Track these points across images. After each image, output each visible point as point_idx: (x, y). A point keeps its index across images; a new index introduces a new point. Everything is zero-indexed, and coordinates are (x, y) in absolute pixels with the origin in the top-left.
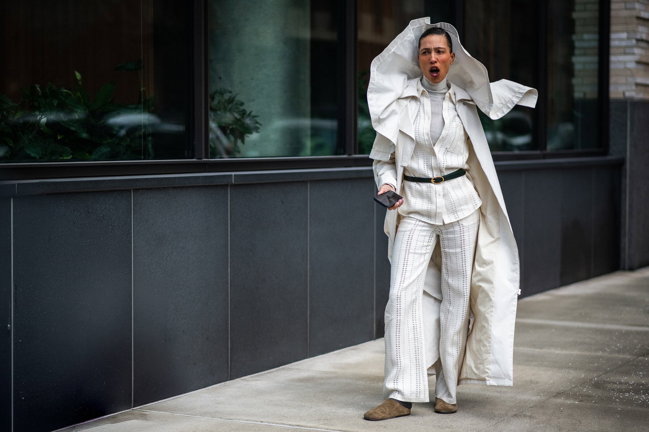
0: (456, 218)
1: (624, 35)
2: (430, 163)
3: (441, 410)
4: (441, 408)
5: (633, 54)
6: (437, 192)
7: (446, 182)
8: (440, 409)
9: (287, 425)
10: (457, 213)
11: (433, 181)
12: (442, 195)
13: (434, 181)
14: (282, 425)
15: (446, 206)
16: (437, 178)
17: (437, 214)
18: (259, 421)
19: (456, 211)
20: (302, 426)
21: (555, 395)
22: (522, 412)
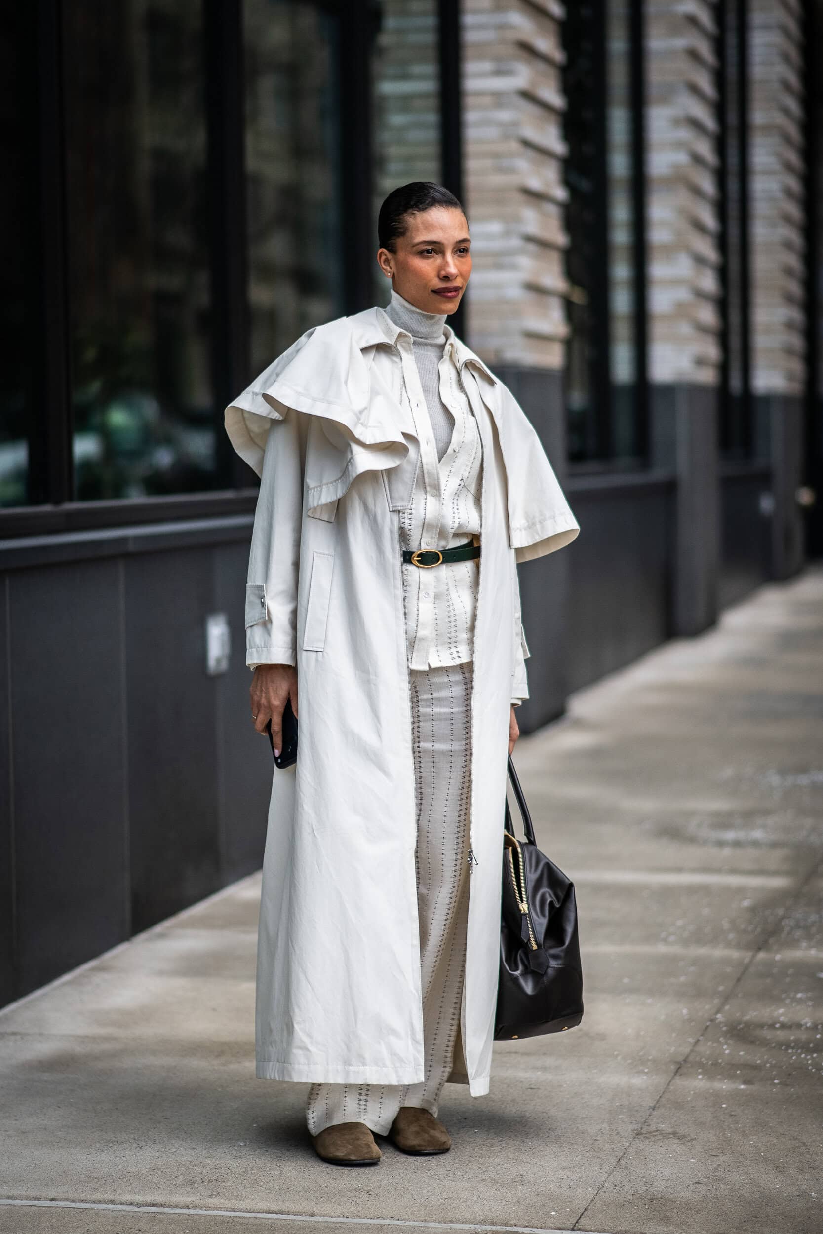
0: (453, 659)
1: (495, 227)
2: (422, 511)
3: (423, 1148)
4: (422, 1143)
5: (514, 267)
6: (421, 587)
7: (444, 566)
8: (420, 1145)
9: (122, 1204)
10: (456, 647)
11: (415, 559)
12: (432, 595)
13: (418, 561)
14: (111, 1206)
15: (437, 624)
16: (427, 552)
17: (417, 642)
18: (46, 1199)
19: (456, 642)
20: (164, 1206)
21: (673, 1067)
22: (646, 1124)
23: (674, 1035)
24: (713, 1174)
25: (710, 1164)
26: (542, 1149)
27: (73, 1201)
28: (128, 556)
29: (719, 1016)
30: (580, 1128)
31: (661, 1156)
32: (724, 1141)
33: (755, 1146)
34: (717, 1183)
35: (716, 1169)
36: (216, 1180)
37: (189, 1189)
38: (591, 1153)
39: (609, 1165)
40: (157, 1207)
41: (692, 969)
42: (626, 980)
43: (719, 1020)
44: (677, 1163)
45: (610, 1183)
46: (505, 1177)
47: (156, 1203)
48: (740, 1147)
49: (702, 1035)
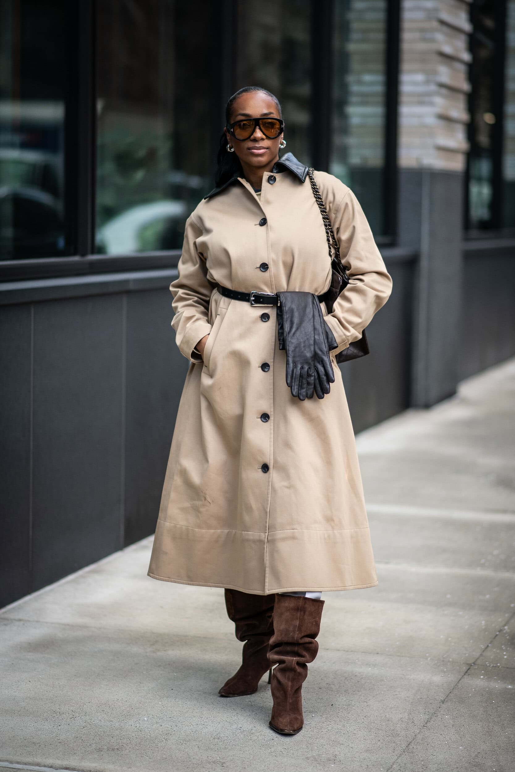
1: (420, 77)
5: (431, 104)
9: (45, 766)
21: (465, 668)
22: (435, 715)
23: (471, 641)
24: (473, 760)
25: (473, 751)
26: (356, 733)
27: (11, 762)
28: (128, 292)
29: (506, 627)
30: (387, 716)
31: (439, 743)
32: (487, 732)
33: (509, 738)
34: (474, 768)
35: (476, 756)
36: (118, 749)
37: (96, 756)
38: (390, 738)
39: (400, 749)
40: (69, 770)
41: (496, 589)
42: (449, 596)
43: (506, 630)
44: (450, 749)
45: (398, 764)
46: (324, 756)
47: (69, 767)
48: (498, 737)
49: (490, 643)
